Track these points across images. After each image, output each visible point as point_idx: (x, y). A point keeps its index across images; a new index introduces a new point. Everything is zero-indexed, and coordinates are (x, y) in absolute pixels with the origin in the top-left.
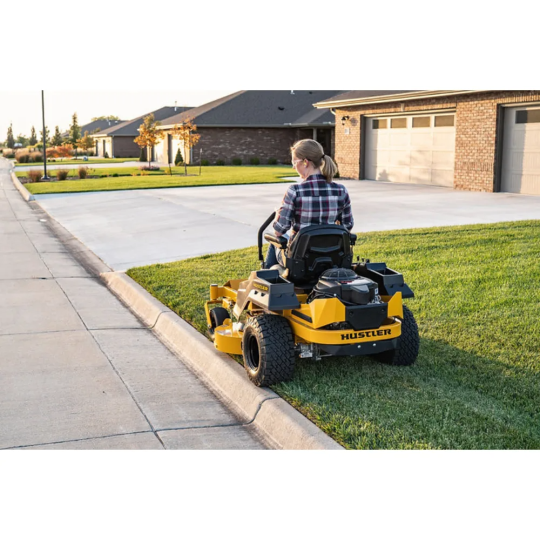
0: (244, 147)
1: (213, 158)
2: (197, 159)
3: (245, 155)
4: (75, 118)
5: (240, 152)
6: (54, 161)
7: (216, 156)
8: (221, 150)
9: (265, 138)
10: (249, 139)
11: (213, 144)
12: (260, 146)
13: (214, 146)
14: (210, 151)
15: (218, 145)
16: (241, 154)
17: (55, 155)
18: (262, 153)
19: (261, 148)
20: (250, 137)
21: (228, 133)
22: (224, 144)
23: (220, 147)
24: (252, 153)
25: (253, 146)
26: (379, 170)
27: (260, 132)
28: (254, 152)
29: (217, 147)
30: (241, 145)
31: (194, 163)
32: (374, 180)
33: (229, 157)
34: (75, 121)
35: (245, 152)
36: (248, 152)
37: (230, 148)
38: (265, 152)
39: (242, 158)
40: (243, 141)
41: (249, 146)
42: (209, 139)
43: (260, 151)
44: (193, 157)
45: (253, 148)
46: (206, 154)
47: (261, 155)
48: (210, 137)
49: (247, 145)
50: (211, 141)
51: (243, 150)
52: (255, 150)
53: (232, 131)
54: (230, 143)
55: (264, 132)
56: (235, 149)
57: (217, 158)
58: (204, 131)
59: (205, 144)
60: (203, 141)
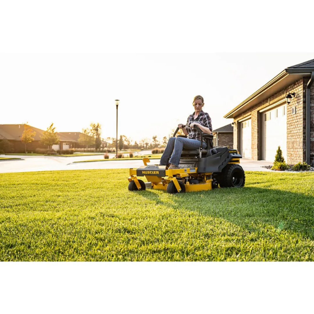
58: (225, 135)
59: (225, 142)
60: (224, 140)
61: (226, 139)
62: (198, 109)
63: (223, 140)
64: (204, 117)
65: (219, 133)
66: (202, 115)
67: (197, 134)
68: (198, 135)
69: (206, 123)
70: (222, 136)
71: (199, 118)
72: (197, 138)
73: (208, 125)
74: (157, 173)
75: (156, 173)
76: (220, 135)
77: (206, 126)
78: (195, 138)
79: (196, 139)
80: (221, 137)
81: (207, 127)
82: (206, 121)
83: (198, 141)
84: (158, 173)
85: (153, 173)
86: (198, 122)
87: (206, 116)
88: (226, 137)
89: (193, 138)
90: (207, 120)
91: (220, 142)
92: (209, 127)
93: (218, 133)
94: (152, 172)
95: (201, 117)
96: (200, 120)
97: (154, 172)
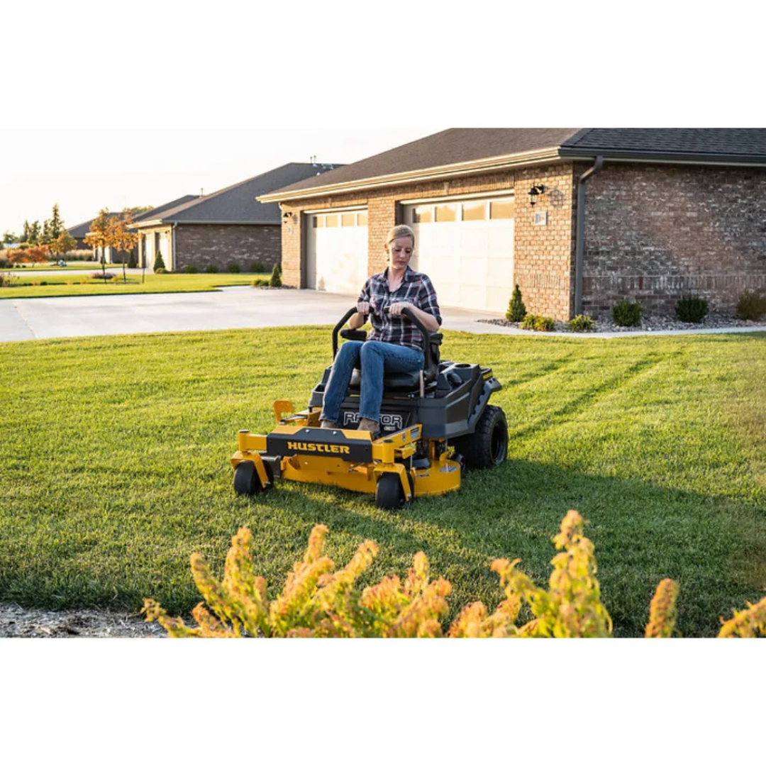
0: (244, 250)
1: (203, 264)
2: (182, 265)
3: (245, 260)
4: (56, 211)
5: (240, 257)
6: (24, 267)
7: (207, 261)
8: (213, 254)
9: (273, 238)
10: (251, 240)
11: (203, 246)
12: (266, 249)
13: (204, 249)
14: (199, 255)
15: (211, 247)
16: (241, 259)
17: (23, 259)
18: (269, 257)
19: (266, 252)
20: (252, 237)
21: (222, 231)
22: (218, 245)
23: (213, 249)
24: (255, 257)
25: (256, 248)
26: (318, 278)
27: (266, 231)
28: (258, 256)
29: (208, 249)
30: (242, 246)
31: (178, 270)
32: (315, 289)
33: (224, 262)
34: (56, 214)
35: (245, 256)
36: (250, 256)
37: (225, 250)
38: (273, 256)
39: (242, 263)
40: (243, 242)
41: (250, 248)
42: (199, 239)
43: (266, 255)
44: (177, 262)
45: (258, 251)
46: (194, 257)
47: (268, 259)
48: (199, 236)
49: (248, 246)
50: (201, 241)
51: (243, 253)
52: (259, 253)
53: (229, 229)
54: (226, 245)
55: (270, 231)
56: (232, 252)
57: (209, 264)
58: (192, 229)
59: (192, 246)
60: (190, 241)
61: (194, 237)
62: (401, 263)
63: (186, 241)
64: (420, 286)
65: (179, 225)
66: (414, 281)
67: (403, 331)
68: (405, 333)
69: (425, 302)
70: (186, 231)
71: (407, 288)
72: (404, 341)
73: (432, 308)
74: (342, 451)
75: (339, 449)
76: (181, 229)
77: (428, 309)
78: (399, 341)
79: (402, 343)
80: (182, 233)
81: (430, 312)
82: (427, 296)
83: (405, 348)
84: (347, 452)
85: (329, 448)
86: (405, 298)
87: (425, 283)
88: (194, 234)
89: (392, 341)
90: (429, 293)
91: (179, 247)
92: (433, 312)
93: (176, 224)
94: (326, 447)
95: (411, 285)
96: (410, 295)
97: (332, 447)
